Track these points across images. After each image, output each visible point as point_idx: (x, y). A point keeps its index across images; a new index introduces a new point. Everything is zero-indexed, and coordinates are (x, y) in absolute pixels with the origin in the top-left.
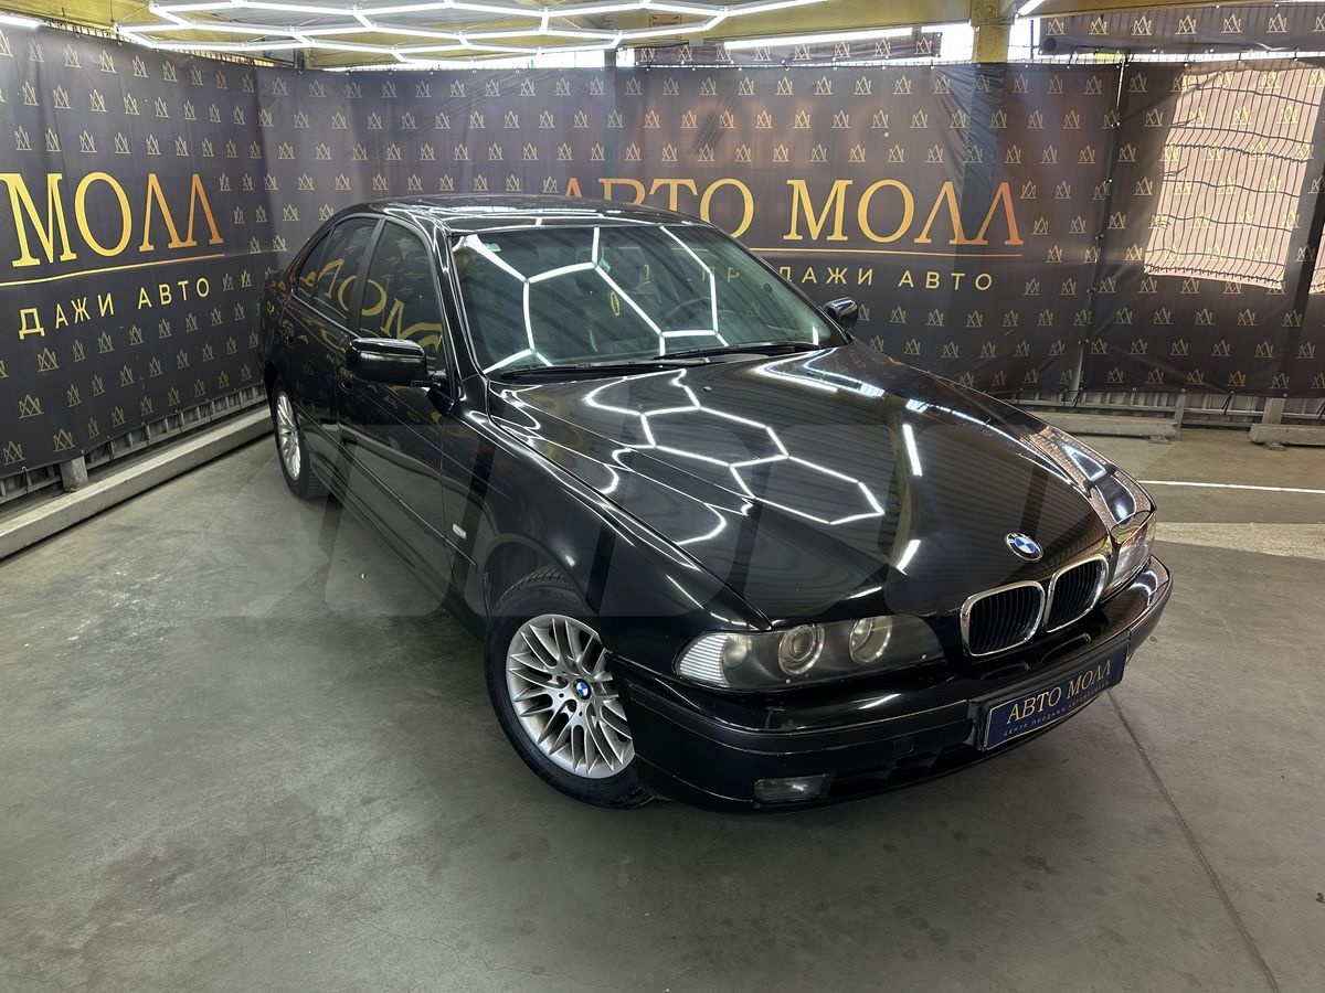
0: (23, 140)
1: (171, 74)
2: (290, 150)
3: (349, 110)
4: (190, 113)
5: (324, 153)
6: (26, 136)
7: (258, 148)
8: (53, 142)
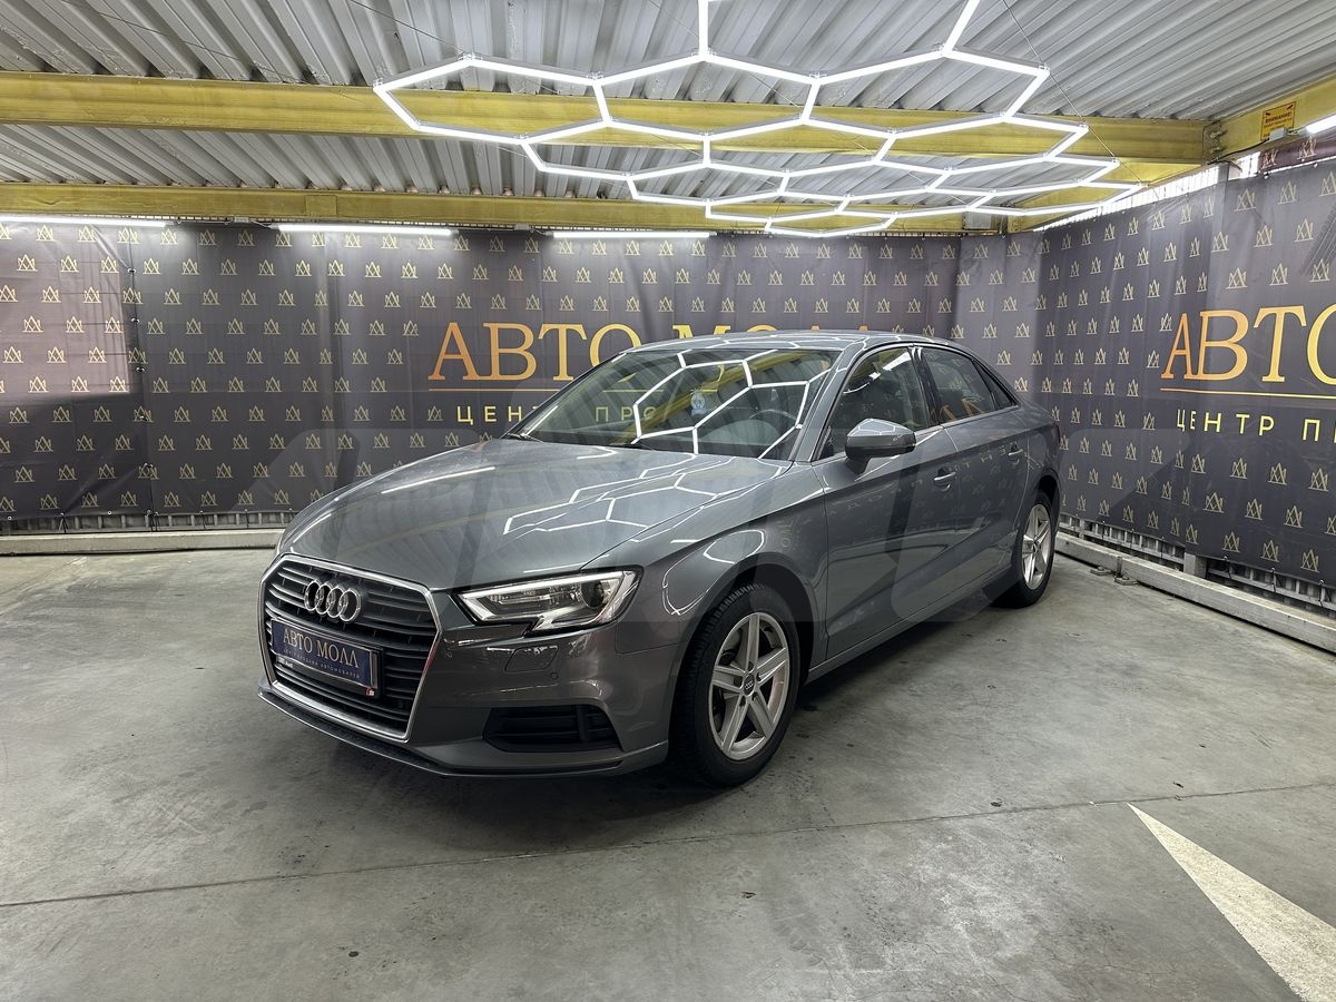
0: (698, 305)
1: (857, 253)
2: (981, 305)
3: (1038, 266)
4: (870, 279)
5: (1011, 304)
6: (702, 304)
7: (949, 306)
8: (728, 306)
